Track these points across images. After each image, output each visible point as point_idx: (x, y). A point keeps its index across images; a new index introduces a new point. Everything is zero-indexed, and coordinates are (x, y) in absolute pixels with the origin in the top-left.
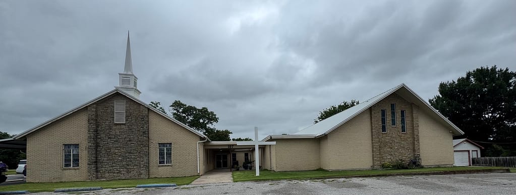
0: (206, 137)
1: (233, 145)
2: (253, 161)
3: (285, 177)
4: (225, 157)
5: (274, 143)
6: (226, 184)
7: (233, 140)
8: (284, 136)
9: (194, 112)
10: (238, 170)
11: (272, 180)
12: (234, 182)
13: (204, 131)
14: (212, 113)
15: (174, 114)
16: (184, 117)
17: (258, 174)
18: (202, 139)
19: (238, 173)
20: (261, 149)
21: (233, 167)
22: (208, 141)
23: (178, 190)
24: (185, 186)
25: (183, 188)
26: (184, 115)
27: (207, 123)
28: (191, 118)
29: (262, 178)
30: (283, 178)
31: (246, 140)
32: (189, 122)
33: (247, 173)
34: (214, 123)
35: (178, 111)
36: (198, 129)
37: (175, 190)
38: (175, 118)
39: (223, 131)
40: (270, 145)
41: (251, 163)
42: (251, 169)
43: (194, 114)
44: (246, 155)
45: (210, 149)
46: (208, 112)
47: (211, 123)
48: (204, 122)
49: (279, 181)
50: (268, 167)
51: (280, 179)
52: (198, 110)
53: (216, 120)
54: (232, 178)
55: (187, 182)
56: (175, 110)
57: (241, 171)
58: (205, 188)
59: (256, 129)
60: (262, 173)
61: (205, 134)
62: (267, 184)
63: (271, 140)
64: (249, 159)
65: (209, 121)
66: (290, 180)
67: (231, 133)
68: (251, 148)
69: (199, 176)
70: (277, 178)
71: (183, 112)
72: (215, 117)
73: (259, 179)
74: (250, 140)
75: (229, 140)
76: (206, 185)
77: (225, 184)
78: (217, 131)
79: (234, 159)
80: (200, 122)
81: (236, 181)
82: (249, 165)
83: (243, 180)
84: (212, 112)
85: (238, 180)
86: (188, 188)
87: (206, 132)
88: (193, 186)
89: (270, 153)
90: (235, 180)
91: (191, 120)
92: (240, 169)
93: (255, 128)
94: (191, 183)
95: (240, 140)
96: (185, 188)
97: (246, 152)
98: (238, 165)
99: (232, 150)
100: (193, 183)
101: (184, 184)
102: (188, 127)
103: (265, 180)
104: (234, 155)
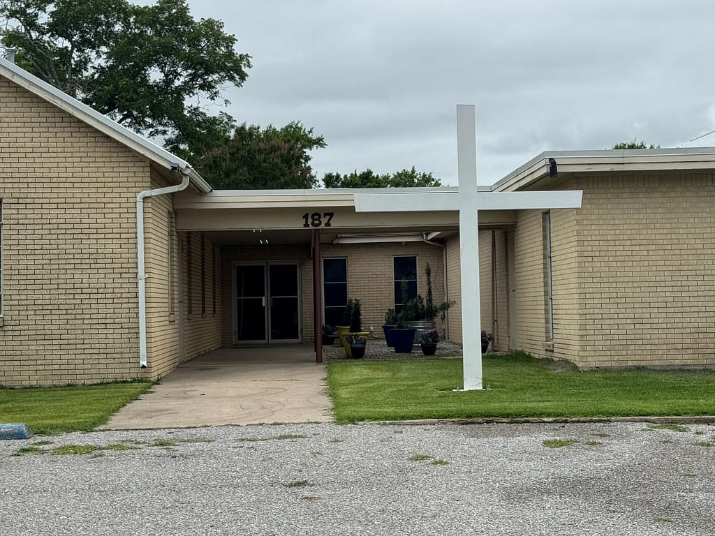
0: (183, 163)
1: (330, 213)
2: (446, 306)
3: (640, 405)
4: (286, 281)
5: (572, 199)
6: (294, 430)
7: (331, 181)
8: (630, 156)
9: (118, 28)
10: (357, 354)
11: (561, 419)
12: (340, 420)
13: (172, 133)
14: (211, 29)
15: (12, 39)
16: (65, 54)
17: (473, 378)
18: (161, 175)
19: (358, 372)
20: (488, 235)
21: (328, 341)
22: (195, 190)
23: (38, 459)
24: (76, 438)
25: (63, 450)
26: (62, 43)
27: (188, 88)
28: (98, 59)
29: (495, 406)
30: (624, 405)
31: (405, 180)
32: (88, 85)
33: (410, 370)
34: (226, 88)
35: (30, 23)
36: (138, 123)
37: (23, 459)
38: (18, 60)
39: (271, 134)
40: (546, 213)
41: (429, 314)
42: (429, 350)
43: (116, 37)
44: (404, 267)
45: (203, 235)
46: (188, 22)
47: (207, 86)
48: (168, 82)
49: (606, 428)
50: (531, 337)
51: (607, 416)
52: (138, 12)
53: (234, 68)
54: (327, 402)
55: (85, 417)
56: (13, 14)
57: (377, 358)
58: (181, 449)
59: (465, 119)
60: (498, 371)
61: (173, 146)
62: (530, 439)
63: (554, 178)
64: (422, 290)
65: (194, 77)
66: (671, 424)
67: (319, 142)
68: (428, 230)
69: (143, 383)
70: (587, 404)
71: (57, 28)
72: (230, 54)
73: (482, 408)
74: (426, 181)
75: (304, 181)
76: (185, 434)
77: (287, 431)
78: (240, 131)
79: (337, 291)
80: (145, 79)
81: (353, 420)
82: (421, 327)
83: (389, 410)
84: (210, 24)
85: (363, 411)
86: (89, 449)
87: (178, 140)
88: (116, 438)
89: (547, 257)
90: (349, 411)
91: (101, 70)
92: (370, 348)
93: (460, 108)
94: (103, 420)
95: (366, 180)
96: (75, 450)
97: (402, 253)
98: (356, 326)
99: (324, 238)
100: (116, 421)
101: (70, 429)
102: (87, 108)
103: (517, 418)
104: (337, 271)
